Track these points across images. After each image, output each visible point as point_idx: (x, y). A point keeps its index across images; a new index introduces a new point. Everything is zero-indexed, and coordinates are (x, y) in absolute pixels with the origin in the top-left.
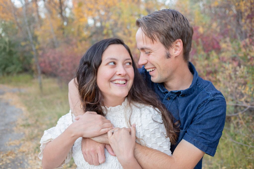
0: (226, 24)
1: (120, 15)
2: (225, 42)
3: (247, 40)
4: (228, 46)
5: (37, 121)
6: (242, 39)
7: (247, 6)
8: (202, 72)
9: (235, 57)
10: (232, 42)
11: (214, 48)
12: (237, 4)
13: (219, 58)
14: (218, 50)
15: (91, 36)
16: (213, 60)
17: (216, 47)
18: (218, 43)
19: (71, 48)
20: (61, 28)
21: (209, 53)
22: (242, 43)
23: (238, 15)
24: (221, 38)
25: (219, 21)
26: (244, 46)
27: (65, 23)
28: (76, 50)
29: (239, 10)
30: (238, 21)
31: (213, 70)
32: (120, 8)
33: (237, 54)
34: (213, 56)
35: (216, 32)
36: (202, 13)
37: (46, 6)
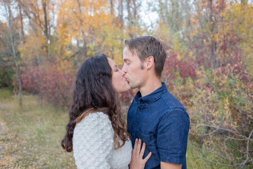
0: (202, 53)
1: (104, 38)
2: (200, 69)
3: (220, 69)
4: (202, 73)
5: (16, 136)
6: (215, 67)
7: (221, 38)
8: (178, 96)
9: (209, 84)
10: (206, 70)
11: (190, 74)
12: (212, 36)
13: (194, 84)
14: (194, 76)
15: (73, 56)
16: (189, 85)
17: (192, 73)
18: (194, 70)
19: (54, 66)
20: (45, 46)
21: (186, 78)
22: (215, 71)
23: (213, 45)
24: (197, 65)
25: (195, 50)
26: (217, 74)
27: (49, 42)
28: (59, 69)
29: (214, 41)
30: (213, 51)
31: (188, 95)
32: (105, 32)
33: (211, 81)
34: (189, 82)
35: (192, 60)
36: (180, 42)
37: (30, 24)
